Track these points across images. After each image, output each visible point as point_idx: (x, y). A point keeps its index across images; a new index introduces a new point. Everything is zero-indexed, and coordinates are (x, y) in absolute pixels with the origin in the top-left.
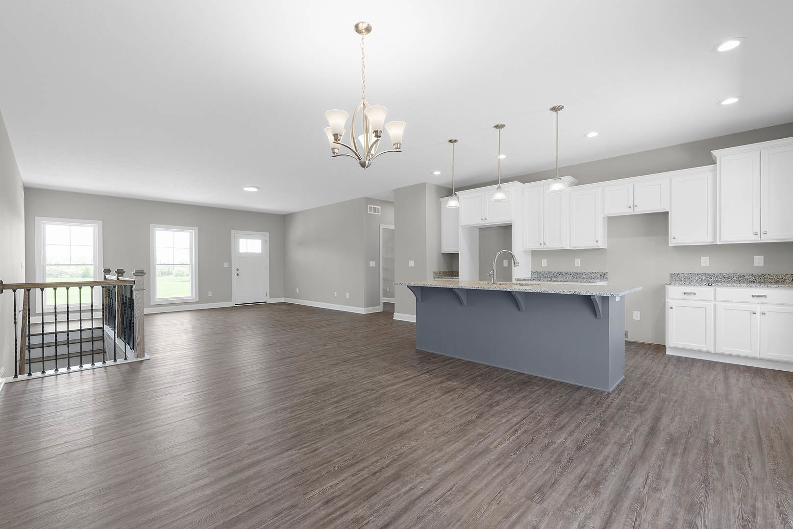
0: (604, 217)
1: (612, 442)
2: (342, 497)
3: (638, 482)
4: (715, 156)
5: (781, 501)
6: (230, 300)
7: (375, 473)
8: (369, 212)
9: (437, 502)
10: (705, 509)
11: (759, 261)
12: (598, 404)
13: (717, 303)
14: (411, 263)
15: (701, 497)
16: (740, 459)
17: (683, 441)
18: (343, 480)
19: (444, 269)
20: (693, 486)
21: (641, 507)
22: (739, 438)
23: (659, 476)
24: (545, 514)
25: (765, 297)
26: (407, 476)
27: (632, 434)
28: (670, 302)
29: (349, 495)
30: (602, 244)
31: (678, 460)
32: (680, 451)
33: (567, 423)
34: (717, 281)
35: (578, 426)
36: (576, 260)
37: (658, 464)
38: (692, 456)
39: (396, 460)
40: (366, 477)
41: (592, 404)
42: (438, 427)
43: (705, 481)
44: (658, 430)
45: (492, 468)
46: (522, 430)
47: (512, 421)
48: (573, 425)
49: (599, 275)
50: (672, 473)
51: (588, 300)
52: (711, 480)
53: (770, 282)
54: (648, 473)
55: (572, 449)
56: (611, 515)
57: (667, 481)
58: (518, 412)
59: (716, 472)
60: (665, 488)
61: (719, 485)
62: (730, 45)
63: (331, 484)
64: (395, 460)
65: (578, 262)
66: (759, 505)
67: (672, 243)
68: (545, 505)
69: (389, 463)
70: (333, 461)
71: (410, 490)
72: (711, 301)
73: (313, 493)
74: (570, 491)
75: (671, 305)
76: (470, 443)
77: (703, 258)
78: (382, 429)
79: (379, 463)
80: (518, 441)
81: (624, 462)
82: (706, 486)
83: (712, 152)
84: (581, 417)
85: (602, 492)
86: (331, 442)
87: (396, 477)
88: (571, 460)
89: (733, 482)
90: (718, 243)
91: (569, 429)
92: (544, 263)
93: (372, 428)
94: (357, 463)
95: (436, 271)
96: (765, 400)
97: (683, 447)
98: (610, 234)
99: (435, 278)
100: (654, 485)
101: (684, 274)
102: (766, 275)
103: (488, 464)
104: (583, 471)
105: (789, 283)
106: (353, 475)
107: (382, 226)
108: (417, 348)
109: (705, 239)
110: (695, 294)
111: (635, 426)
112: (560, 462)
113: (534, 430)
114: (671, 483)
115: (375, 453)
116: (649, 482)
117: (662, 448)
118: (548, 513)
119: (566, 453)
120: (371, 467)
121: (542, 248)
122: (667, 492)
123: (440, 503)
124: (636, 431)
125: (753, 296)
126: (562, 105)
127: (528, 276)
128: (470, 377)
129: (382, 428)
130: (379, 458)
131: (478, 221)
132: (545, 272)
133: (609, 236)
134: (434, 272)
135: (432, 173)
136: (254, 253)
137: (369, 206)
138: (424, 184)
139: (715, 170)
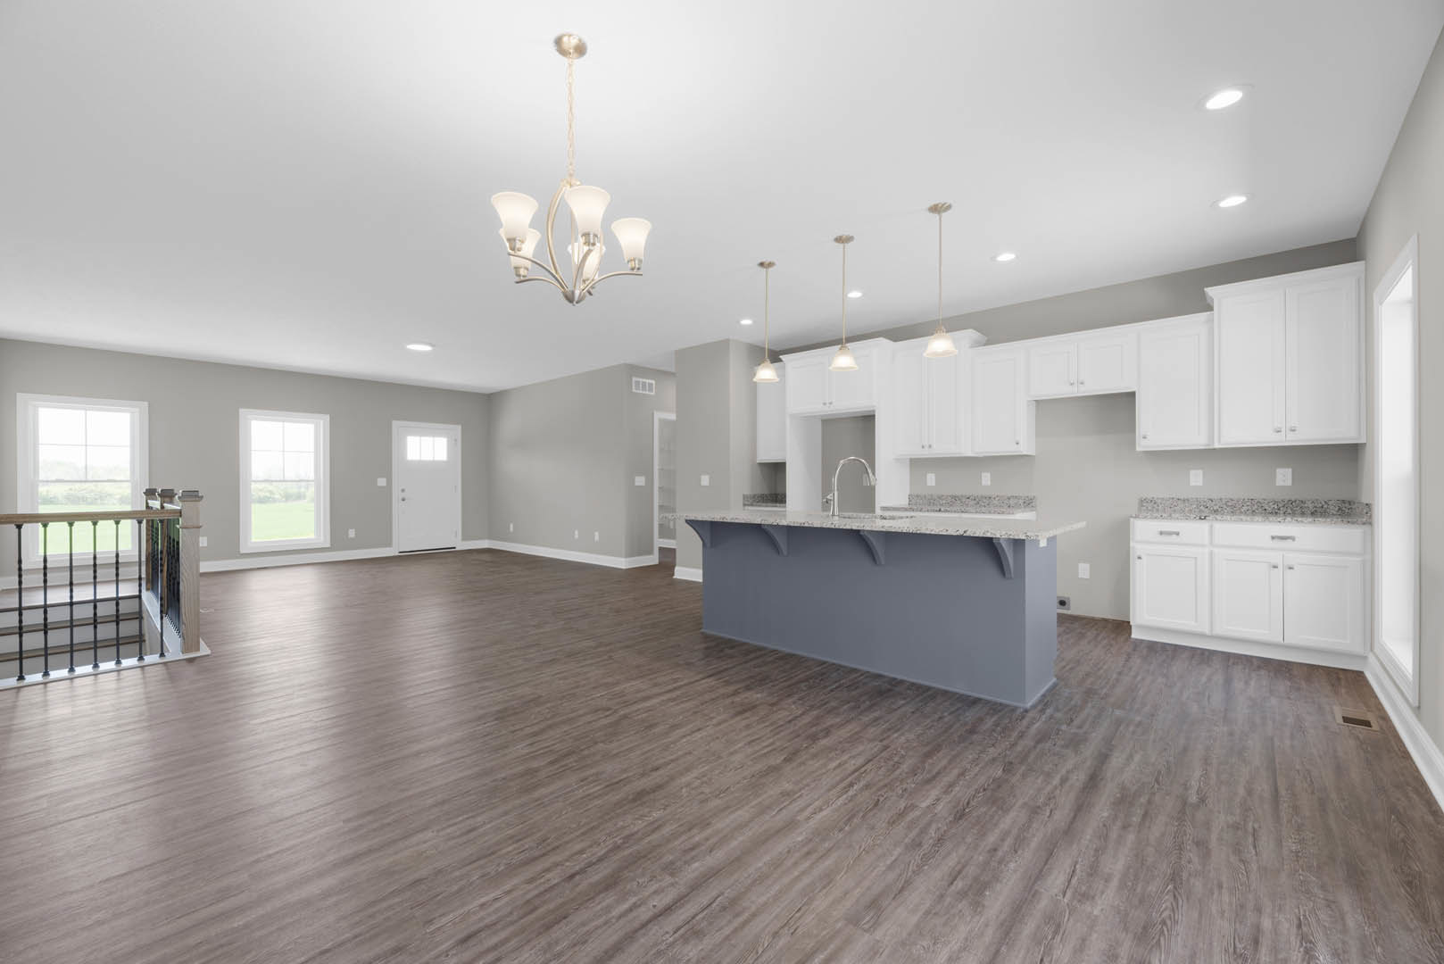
0: (1029, 401)
1: (1020, 802)
2: (499, 926)
3: (1056, 880)
4: (1211, 297)
5: (1304, 916)
6: (389, 544)
7: (572, 876)
8: (634, 390)
9: (679, 933)
10: (1170, 935)
11: (1284, 477)
12: (1004, 729)
13: (1216, 550)
14: (705, 480)
15: (1165, 909)
16: (1240, 832)
17: (1143, 800)
18: (509, 892)
19: (762, 489)
20: (1152, 888)
21: (1056, 933)
22: (1241, 791)
23: (1093, 871)
24: (875, 954)
25: (1293, 538)
26: (633, 880)
27: (1056, 788)
28: (1137, 547)
29: (512, 923)
30: (1026, 448)
31: (1131, 837)
32: (1136, 819)
33: (945, 768)
34: (1215, 511)
35: (962, 774)
36: (983, 474)
37: (1095, 846)
38: (1156, 830)
39: (619, 847)
40: (555, 885)
41: (994, 730)
42: (710, 779)
43: (1175, 878)
44: (1102, 779)
45: (793, 860)
46: (862, 783)
47: (847, 765)
48: (956, 772)
49: (1021, 502)
50: (1116, 864)
51: (989, 546)
52: (1185, 875)
53: (1303, 514)
54: (1076, 863)
55: (946, 819)
56: (997, 952)
57: (1108, 879)
58: (861, 748)
59: (1196, 860)
60: (1102, 893)
61: (1198, 884)
62: (1225, 98)
63: (483, 900)
64: (617, 848)
65: (986, 479)
66: (1266, 923)
67: (1142, 446)
68: (878, 935)
69: (604, 854)
70: (500, 853)
71: (630, 910)
72: (1203, 546)
73: (444, 920)
74: (928, 905)
75: (1138, 554)
76: (764, 810)
77: (1192, 473)
78: (607, 786)
79: (585, 856)
80: (851, 805)
81: (1033, 845)
82: (1175, 888)
83: (1205, 289)
84: (970, 757)
85: (986, 903)
86: (506, 813)
87: (610, 883)
88: (940, 841)
89: (1224, 879)
90: (1217, 446)
91: (945, 779)
92: (931, 479)
93: (591, 783)
94: (544, 855)
95: (747, 492)
96: (1290, 720)
97: (1142, 812)
98: (1040, 432)
99: (745, 505)
100: (1084, 888)
101: (1163, 499)
102: (1295, 501)
103: (789, 852)
104: (959, 863)
105: (1333, 514)
106: (530, 881)
107: (658, 416)
108: (702, 630)
109: (1196, 439)
110: (1178, 534)
111: (1064, 771)
112: (920, 845)
113: (882, 784)
114: (1115, 882)
115: (583, 834)
116: (1074, 881)
117: (1106, 814)
118: (881, 950)
119: (934, 826)
120: (567, 864)
121: (926, 453)
122: (1106, 901)
123: (682, 936)
124: (1064, 781)
125: (1273, 538)
126: (949, 201)
127: (904, 502)
128: (788, 683)
129: (608, 783)
130: (589, 843)
131: (818, 407)
132: (932, 495)
133: (1039, 434)
134: (744, 495)
135: (738, 322)
136: (434, 461)
137: (634, 379)
138: (727, 342)
139: (1211, 321)
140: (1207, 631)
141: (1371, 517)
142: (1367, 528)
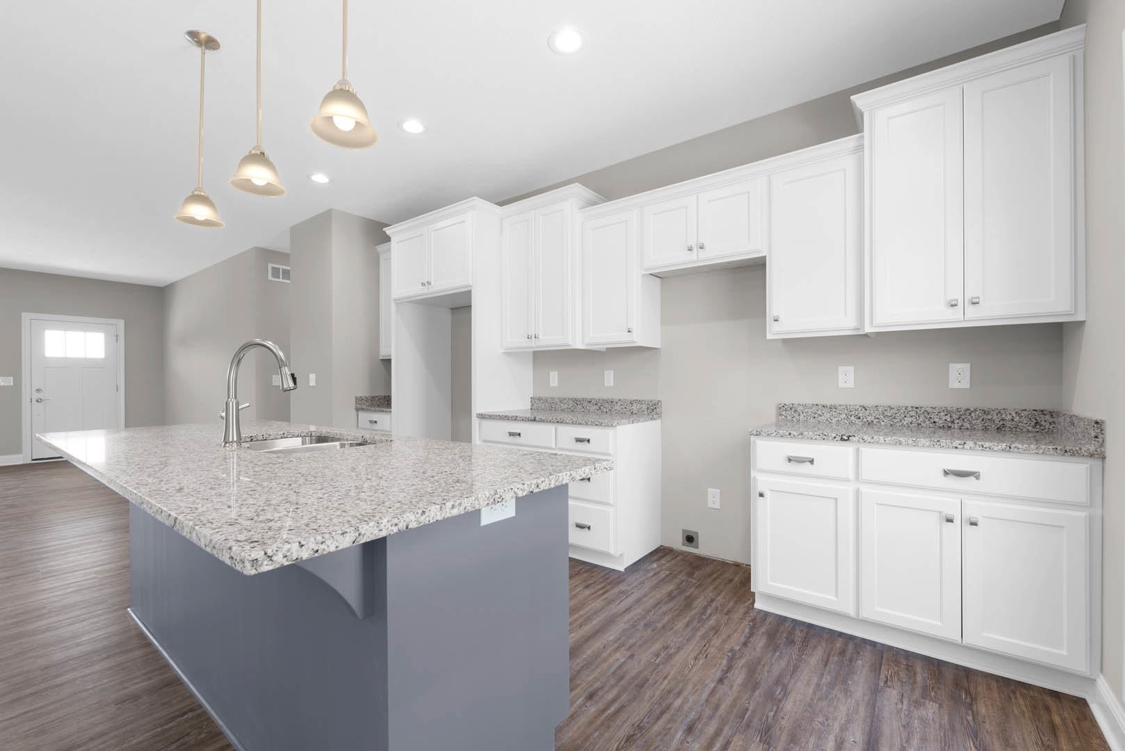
0: (644, 275)
6: (18, 450)
8: (271, 278)
11: (959, 375)
13: (864, 489)
14: (313, 380)
25: (976, 475)
28: (761, 480)
30: (641, 337)
34: (870, 424)
36: (606, 373)
49: (644, 407)
65: (609, 378)
67: (774, 331)
72: (847, 480)
75: (760, 489)
77: (841, 368)
83: (853, 97)
90: (868, 329)
92: (554, 378)
95: (360, 394)
98: (667, 317)
101: (805, 406)
102: (975, 410)
105: (1028, 431)
109: (841, 322)
110: (812, 462)
125: (946, 473)
127: (522, 405)
131: (417, 291)
132: (553, 399)
133: (665, 320)
134: (356, 398)
135: (309, 177)
136: (85, 359)
137: (270, 265)
138: (329, 212)
139: (860, 148)
140: (852, 613)
141: (1102, 444)
142: (1096, 463)
